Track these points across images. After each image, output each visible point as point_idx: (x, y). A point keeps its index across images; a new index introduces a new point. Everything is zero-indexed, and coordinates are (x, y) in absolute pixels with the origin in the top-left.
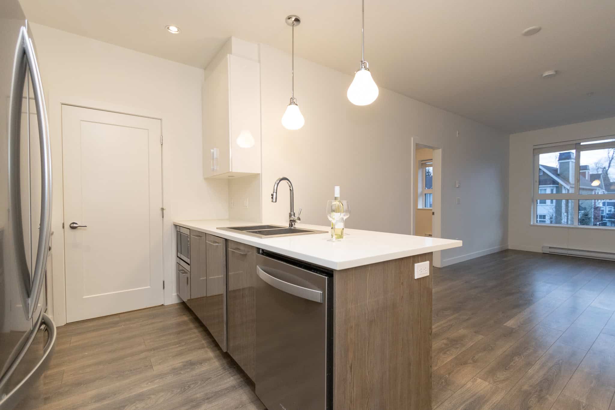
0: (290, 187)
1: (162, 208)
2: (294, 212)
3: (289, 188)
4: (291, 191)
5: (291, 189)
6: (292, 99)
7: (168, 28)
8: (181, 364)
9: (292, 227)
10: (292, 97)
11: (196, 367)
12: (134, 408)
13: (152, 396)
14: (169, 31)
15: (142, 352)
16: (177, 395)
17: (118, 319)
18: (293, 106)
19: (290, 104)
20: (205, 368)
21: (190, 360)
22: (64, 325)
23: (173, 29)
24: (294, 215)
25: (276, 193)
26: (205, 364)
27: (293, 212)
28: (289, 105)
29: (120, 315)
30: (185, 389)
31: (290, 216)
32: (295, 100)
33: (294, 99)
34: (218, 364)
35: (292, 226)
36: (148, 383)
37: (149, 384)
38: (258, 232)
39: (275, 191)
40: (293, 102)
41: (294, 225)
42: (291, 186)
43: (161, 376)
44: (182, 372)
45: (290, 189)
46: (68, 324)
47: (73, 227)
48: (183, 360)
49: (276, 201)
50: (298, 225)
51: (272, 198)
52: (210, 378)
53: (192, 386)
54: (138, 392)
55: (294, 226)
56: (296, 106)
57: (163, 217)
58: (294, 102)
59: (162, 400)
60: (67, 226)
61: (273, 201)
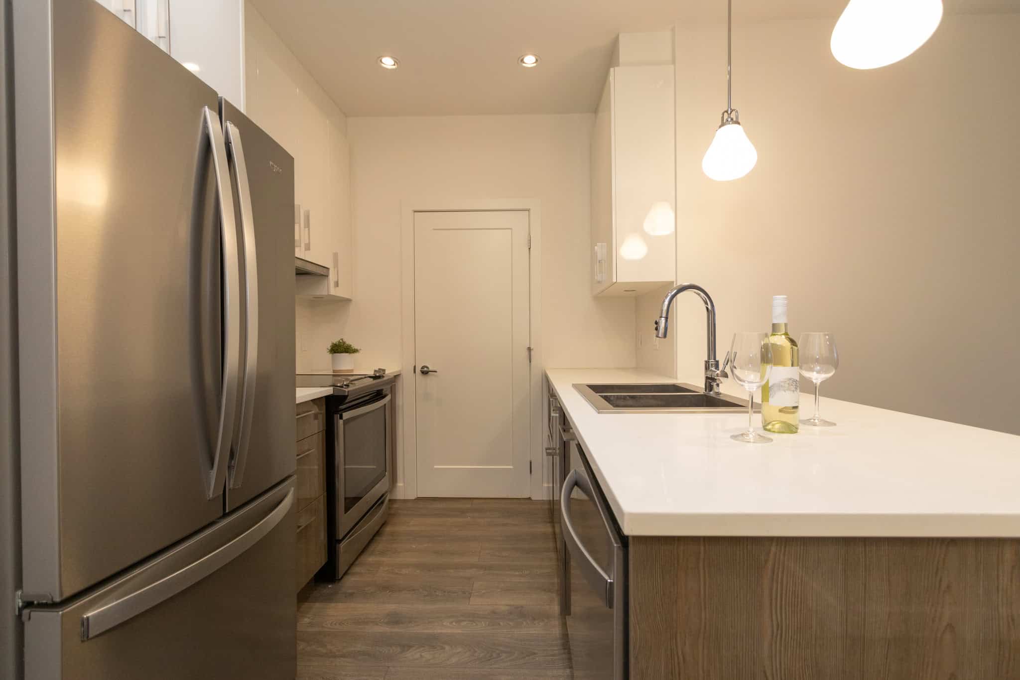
0: (706, 303)
1: (528, 348)
2: (717, 359)
3: (703, 306)
4: (711, 313)
5: (710, 307)
6: (726, 114)
7: (522, 61)
8: (507, 608)
9: (711, 393)
10: (726, 109)
11: (524, 623)
12: (418, 656)
13: (447, 648)
14: (524, 65)
15: (472, 566)
16: (477, 662)
17: (469, 506)
18: (730, 128)
19: (723, 125)
20: (536, 630)
21: (522, 607)
22: (415, 499)
23: (530, 61)
24: (717, 367)
25: (667, 318)
26: (539, 624)
27: (715, 358)
28: (720, 127)
29: (475, 501)
30: (492, 656)
31: (707, 368)
32: (733, 115)
33: (731, 112)
34: (558, 632)
35: (711, 391)
36: (452, 622)
37: (454, 624)
38: (628, 397)
39: (664, 315)
40: (729, 120)
41: (715, 386)
42: (708, 299)
43: (473, 617)
44: (501, 624)
45: (707, 309)
46: (419, 499)
47: (425, 372)
48: (512, 603)
49: (665, 336)
50: (726, 388)
51: (656, 329)
52: (535, 654)
53: (504, 656)
54: (435, 631)
55: (715, 389)
56: (737, 125)
57: (530, 362)
58: (732, 119)
59: (454, 660)
60: (418, 370)
61: (658, 333)
